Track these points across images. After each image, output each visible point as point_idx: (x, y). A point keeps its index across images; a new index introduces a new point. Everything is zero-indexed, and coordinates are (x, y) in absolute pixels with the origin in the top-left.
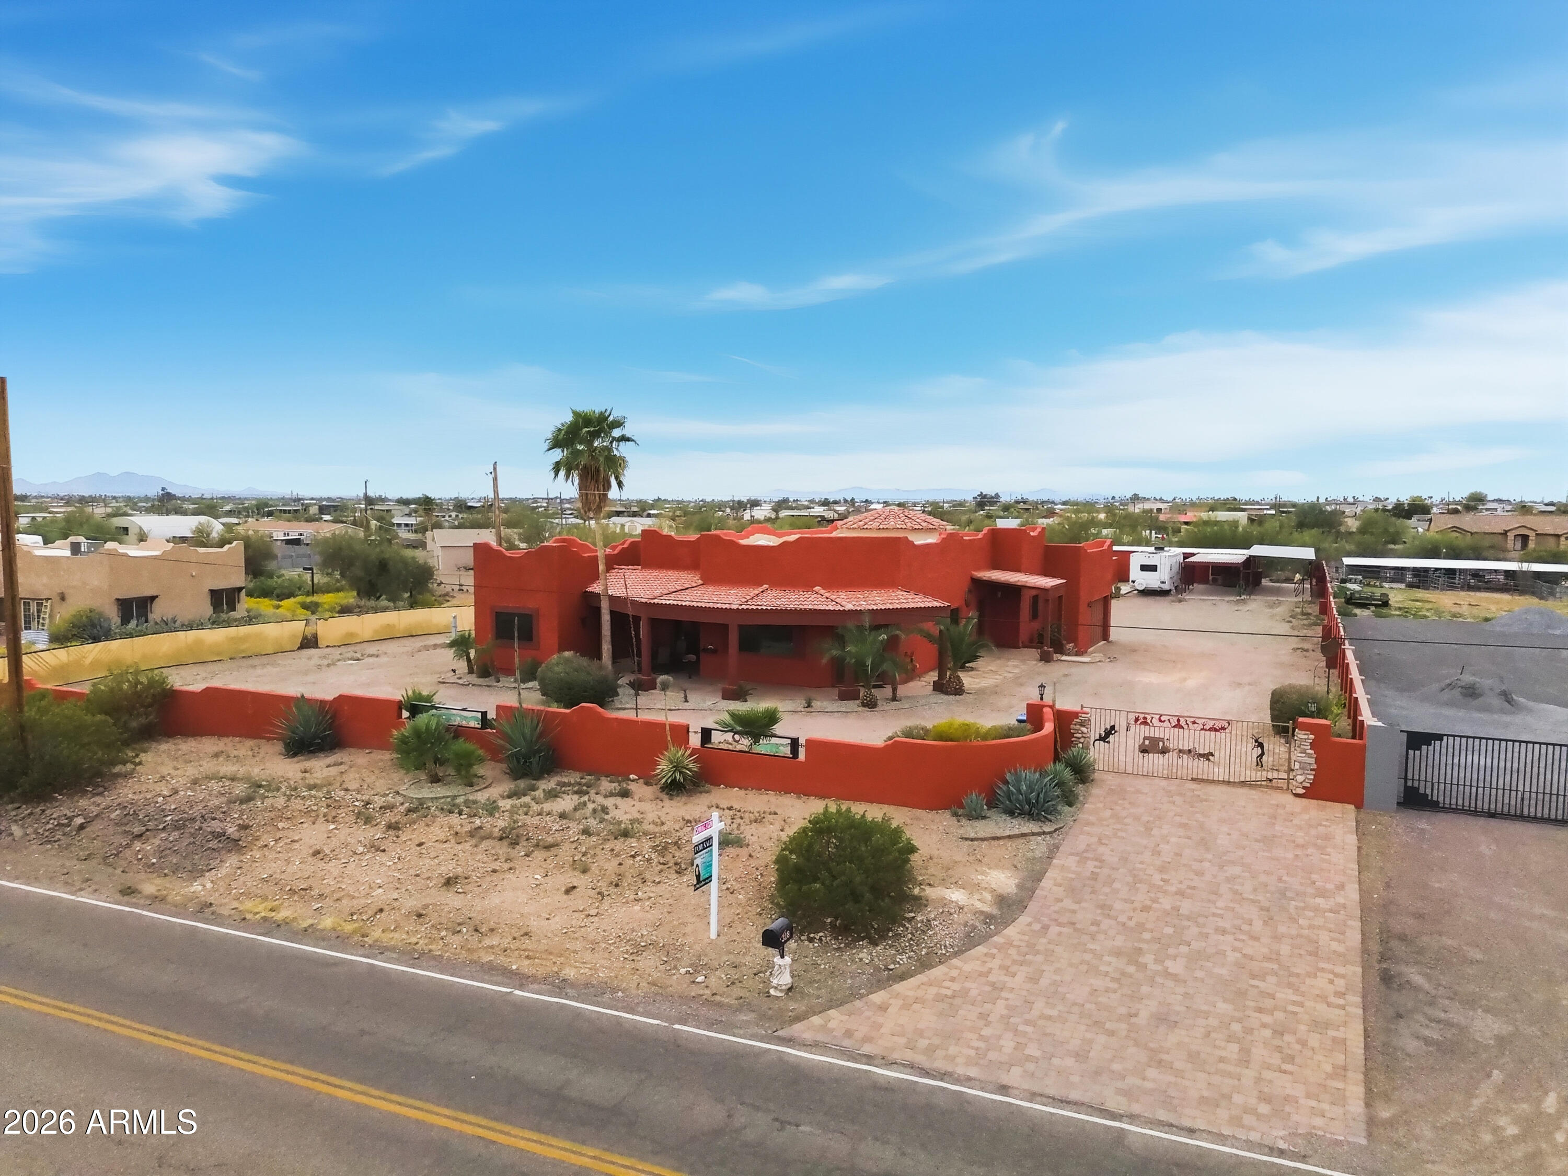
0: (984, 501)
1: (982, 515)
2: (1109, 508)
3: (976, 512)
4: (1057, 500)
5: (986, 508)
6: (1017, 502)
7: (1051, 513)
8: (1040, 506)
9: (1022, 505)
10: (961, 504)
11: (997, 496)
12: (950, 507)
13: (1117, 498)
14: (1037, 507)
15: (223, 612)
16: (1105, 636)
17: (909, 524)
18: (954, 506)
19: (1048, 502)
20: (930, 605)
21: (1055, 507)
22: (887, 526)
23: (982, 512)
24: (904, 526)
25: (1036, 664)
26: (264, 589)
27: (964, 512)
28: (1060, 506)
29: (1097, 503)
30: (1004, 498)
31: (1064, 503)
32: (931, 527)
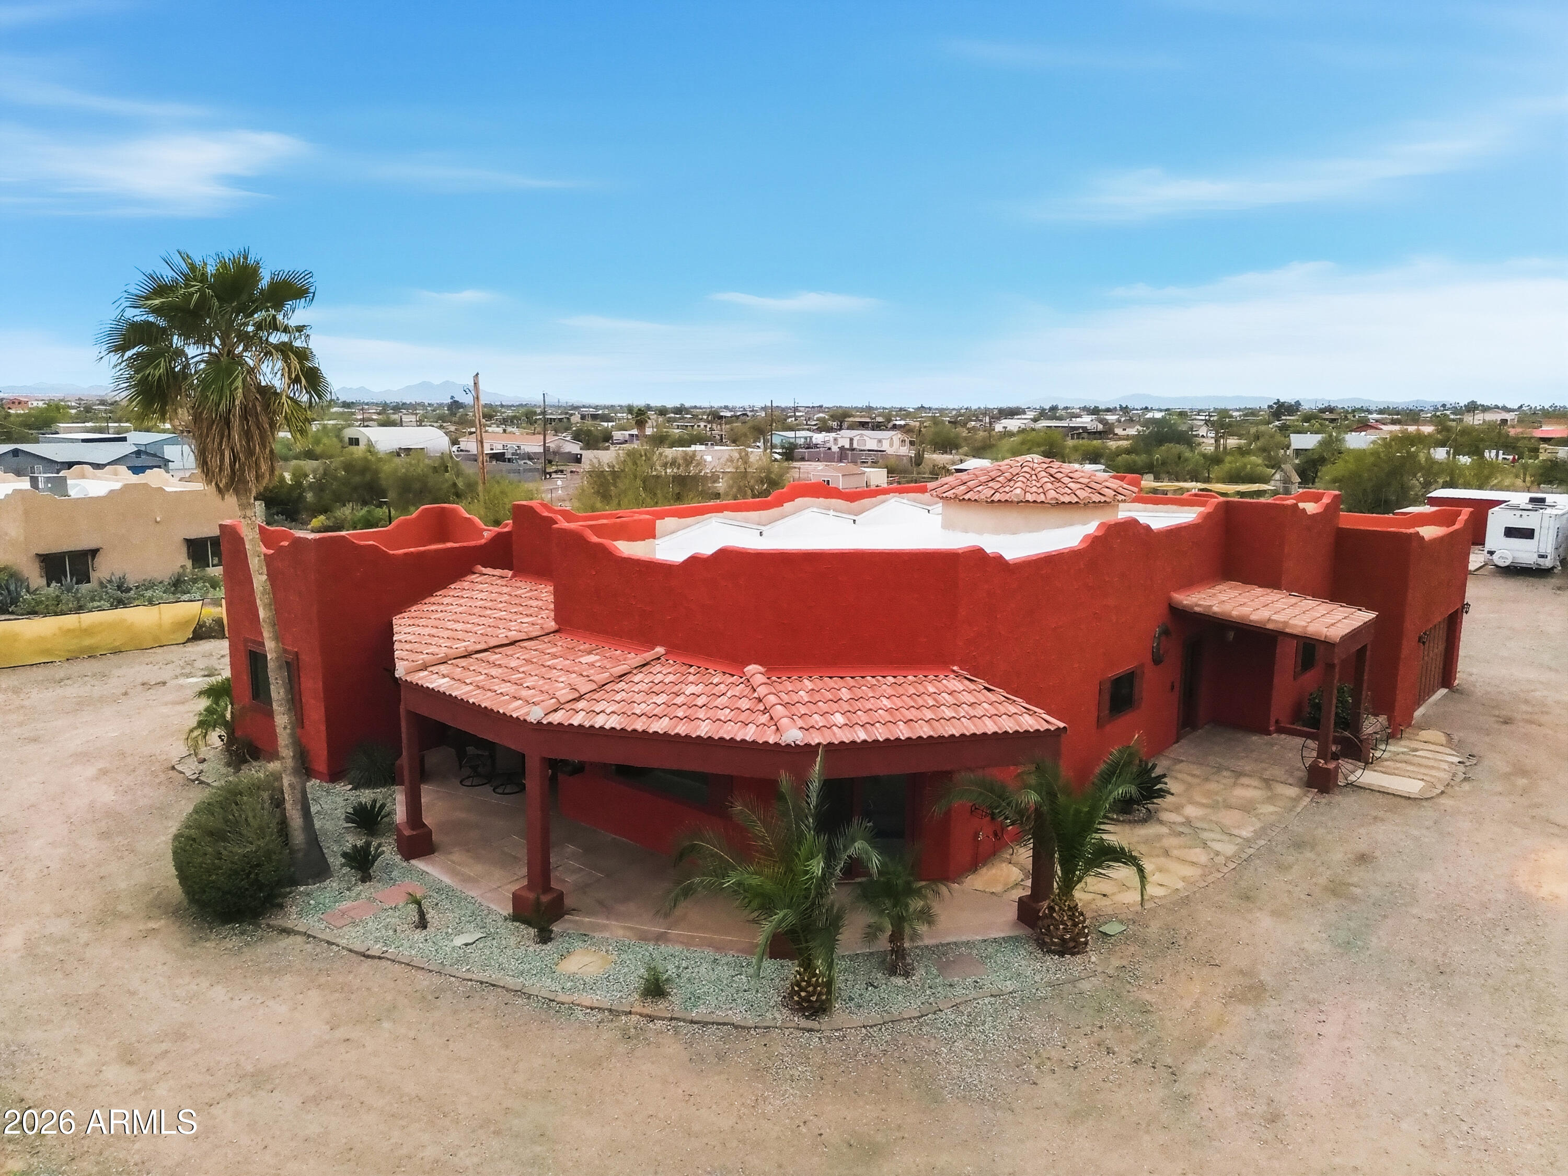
0: (1280, 410)
1: (1277, 426)
2: (1439, 420)
3: (1269, 423)
4: (1373, 407)
5: (1284, 418)
6: (1322, 411)
7: (1363, 426)
8: (1350, 416)
9: (1327, 415)
10: (1253, 412)
11: (1298, 403)
12: (1240, 416)
13: (1448, 406)
14: (1346, 417)
15: (209, 566)
16: (1447, 677)
17: (1052, 494)
18: (1245, 415)
19: (1361, 410)
20: (1009, 726)
21: (1370, 416)
22: (1007, 497)
23: (1277, 423)
24: (1042, 498)
25: (1297, 800)
26: (369, 521)
27: (1257, 424)
28: (1375, 416)
29: (1422, 410)
30: (1306, 406)
31: (1381, 412)
32: (1097, 498)
